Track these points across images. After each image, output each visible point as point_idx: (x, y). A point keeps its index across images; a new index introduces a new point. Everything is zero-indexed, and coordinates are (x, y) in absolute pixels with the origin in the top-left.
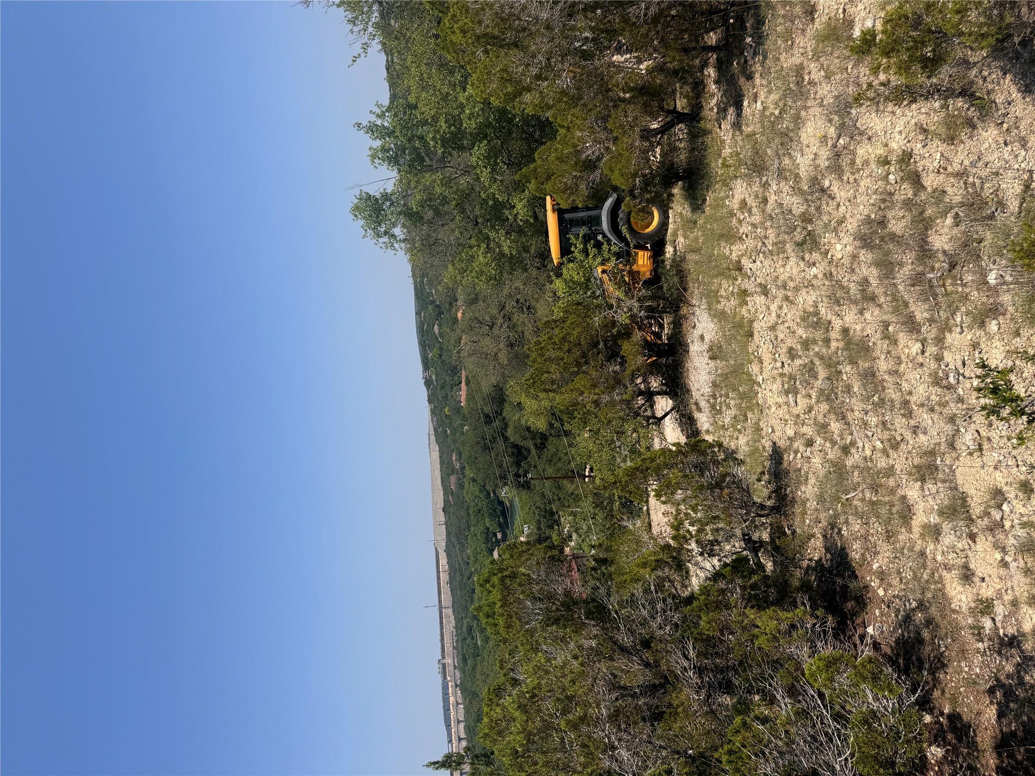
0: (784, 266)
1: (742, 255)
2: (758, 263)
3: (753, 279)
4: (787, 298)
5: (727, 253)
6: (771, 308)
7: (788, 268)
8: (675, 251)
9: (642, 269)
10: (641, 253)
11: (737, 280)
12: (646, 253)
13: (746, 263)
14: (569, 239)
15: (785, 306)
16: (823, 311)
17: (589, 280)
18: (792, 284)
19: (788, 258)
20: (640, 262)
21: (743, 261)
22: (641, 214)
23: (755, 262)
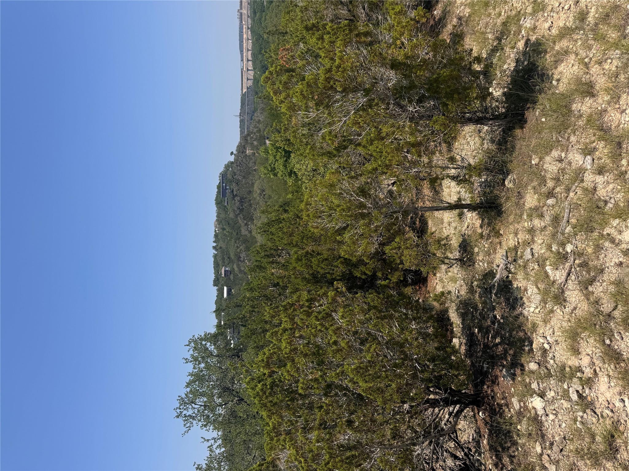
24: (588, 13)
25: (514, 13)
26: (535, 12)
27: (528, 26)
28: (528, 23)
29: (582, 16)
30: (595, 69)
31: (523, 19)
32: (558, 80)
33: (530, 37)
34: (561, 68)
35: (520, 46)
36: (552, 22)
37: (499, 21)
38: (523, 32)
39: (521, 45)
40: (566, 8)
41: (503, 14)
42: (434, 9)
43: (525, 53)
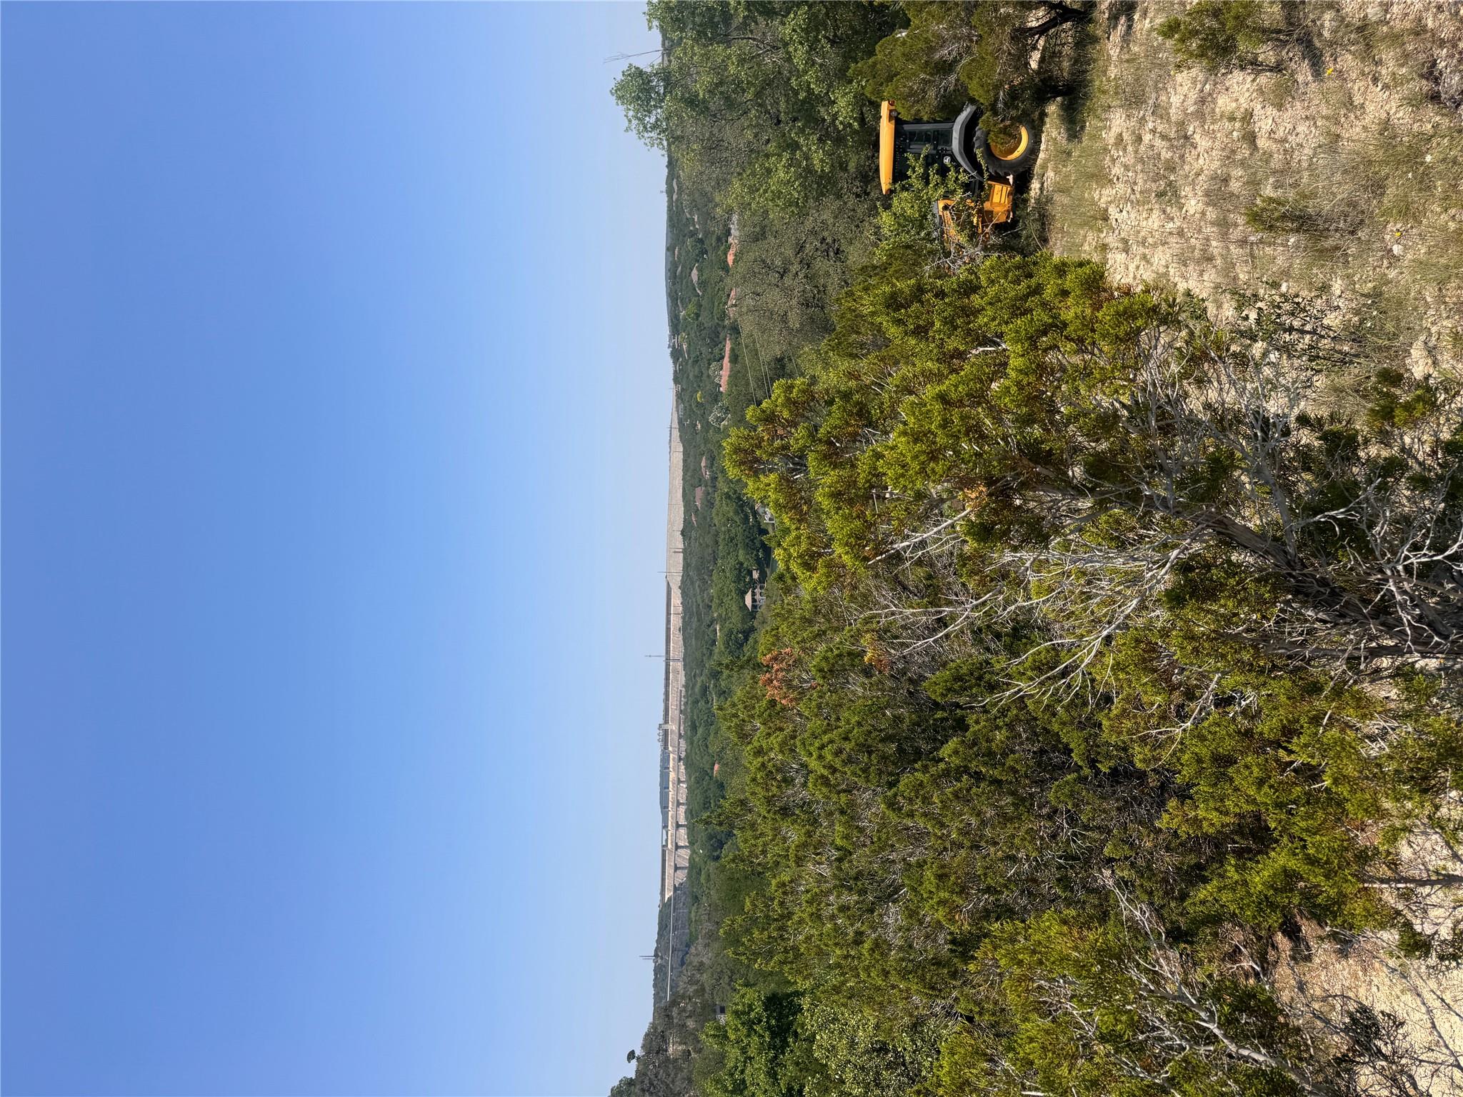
0: (1147, 219)
1: (1110, 202)
2: (1124, 213)
3: (1117, 232)
4: (1144, 257)
5: (1097, 197)
6: (1130, 268)
7: (1150, 220)
8: (1041, 189)
9: (997, 209)
10: (998, 187)
11: (1102, 232)
12: (1005, 188)
13: (1112, 211)
14: (907, 159)
15: (1142, 267)
16: (1172, 271)
17: (924, 217)
18: (1150, 240)
19: (1151, 210)
20: (996, 199)
21: (1110, 210)
22: (1002, 136)
23: (1121, 211)
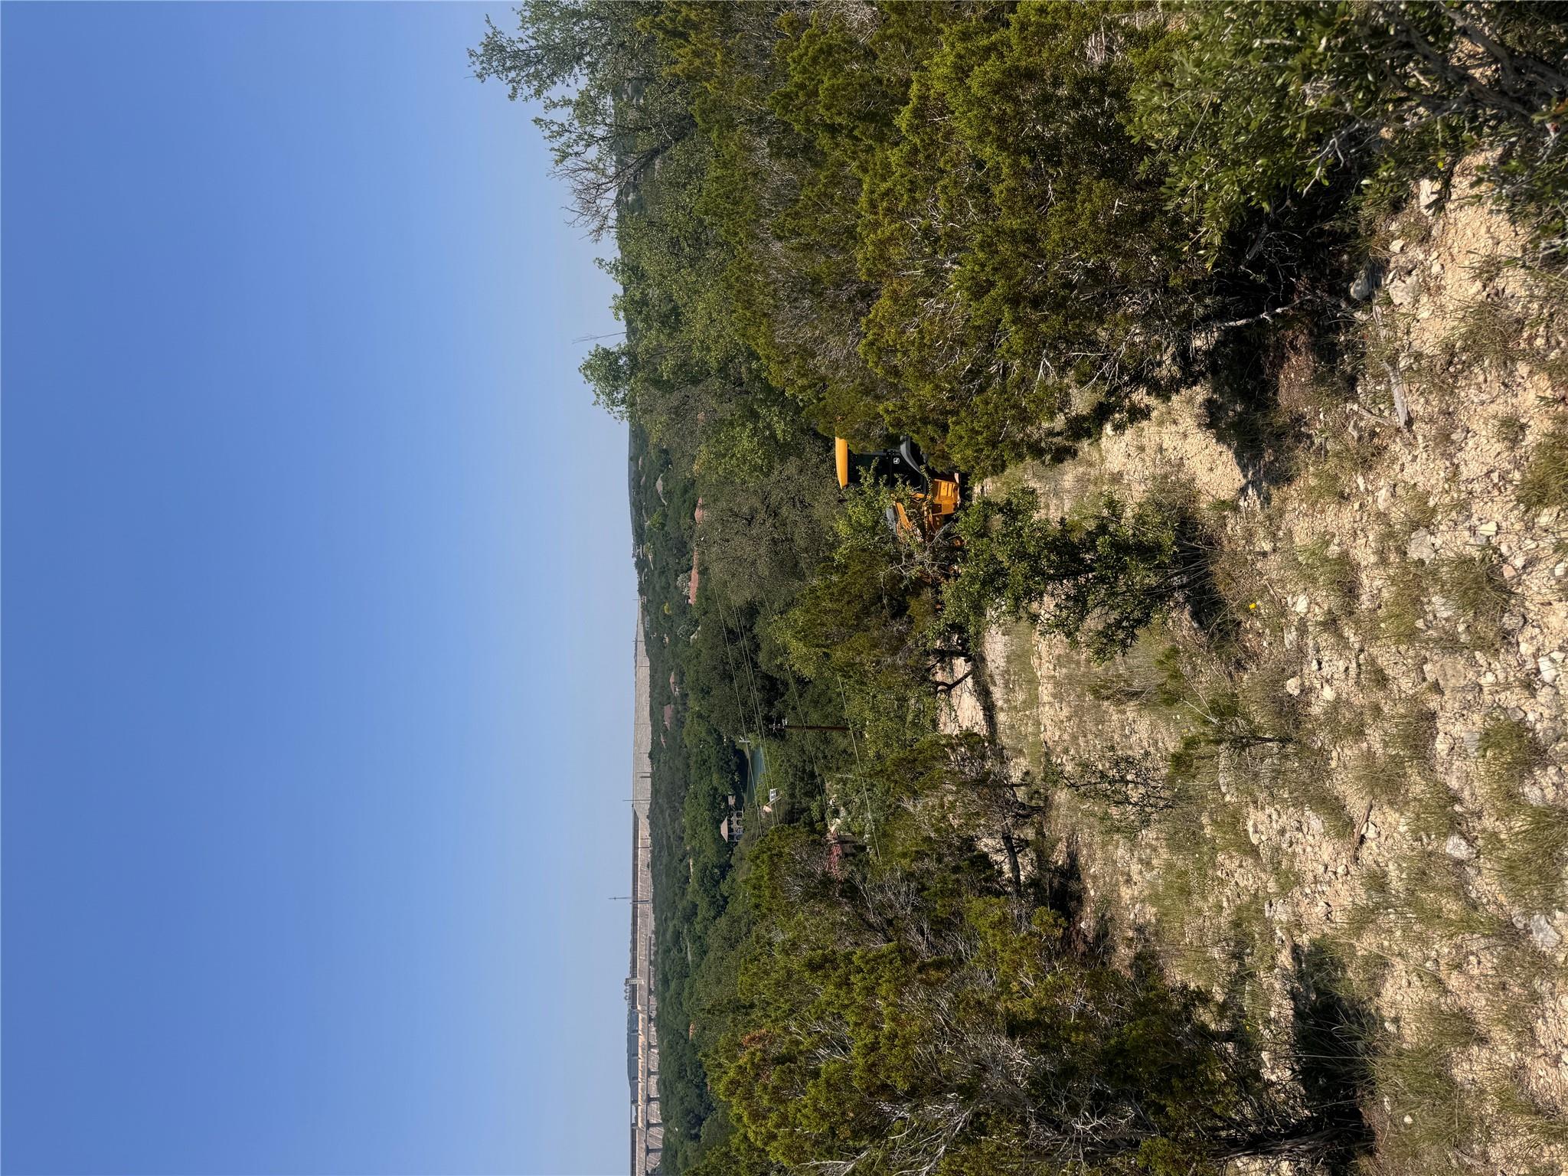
9: (945, 502)
10: (944, 484)
12: (951, 485)
14: (859, 470)
20: (943, 493)
24: (1385, 875)
25: (1246, 898)
26: (1284, 890)
27: (1284, 918)
28: (1280, 913)
29: (1377, 882)
30: (1454, 981)
31: (1267, 906)
32: (1396, 1020)
33: (1298, 940)
34: (1388, 991)
35: (1286, 963)
36: (1327, 904)
37: (1224, 920)
38: (1279, 933)
39: (1285, 958)
40: (1341, 870)
41: (1225, 904)
42: (1078, 918)
43: (1301, 976)
